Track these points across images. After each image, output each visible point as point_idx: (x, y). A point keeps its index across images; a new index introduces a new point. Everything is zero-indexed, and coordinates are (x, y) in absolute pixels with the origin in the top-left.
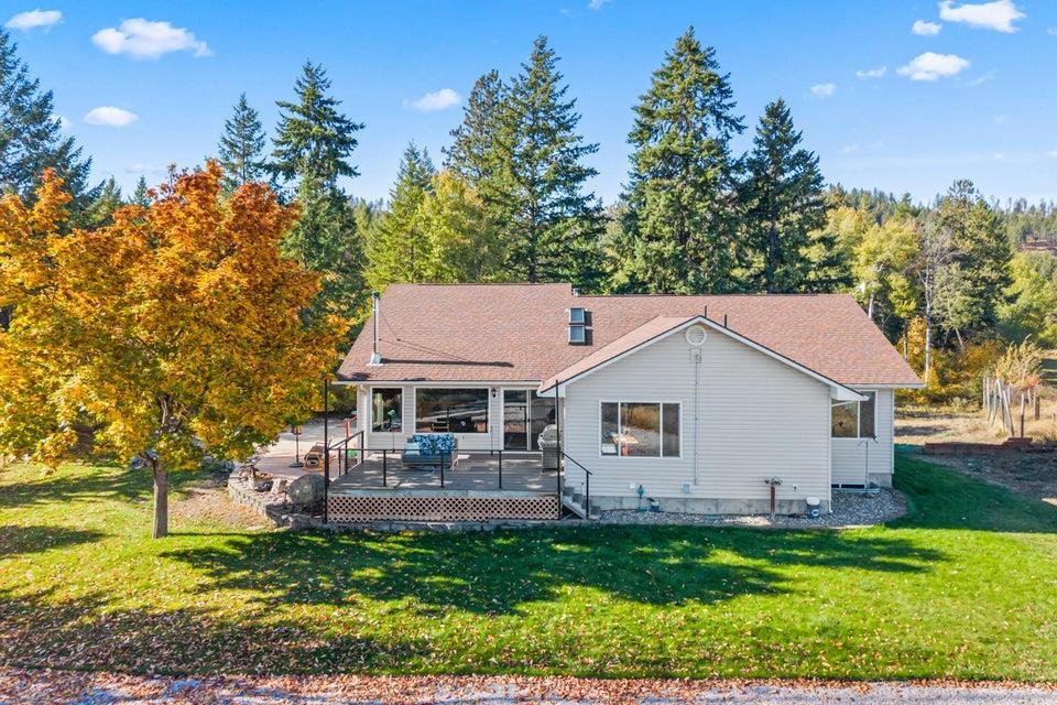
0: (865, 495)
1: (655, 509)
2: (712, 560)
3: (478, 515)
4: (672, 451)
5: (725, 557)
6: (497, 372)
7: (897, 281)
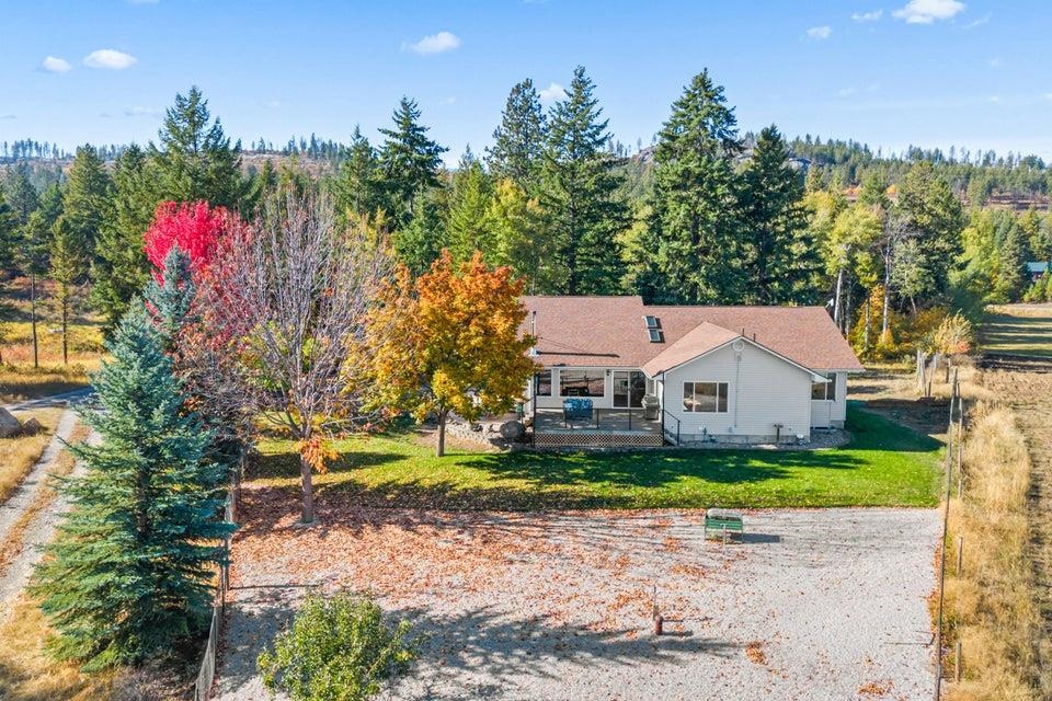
0: (828, 433)
1: (713, 441)
2: (750, 465)
3: (618, 444)
4: (723, 408)
5: (757, 463)
6: (611, 361)
7: (863, 257)
